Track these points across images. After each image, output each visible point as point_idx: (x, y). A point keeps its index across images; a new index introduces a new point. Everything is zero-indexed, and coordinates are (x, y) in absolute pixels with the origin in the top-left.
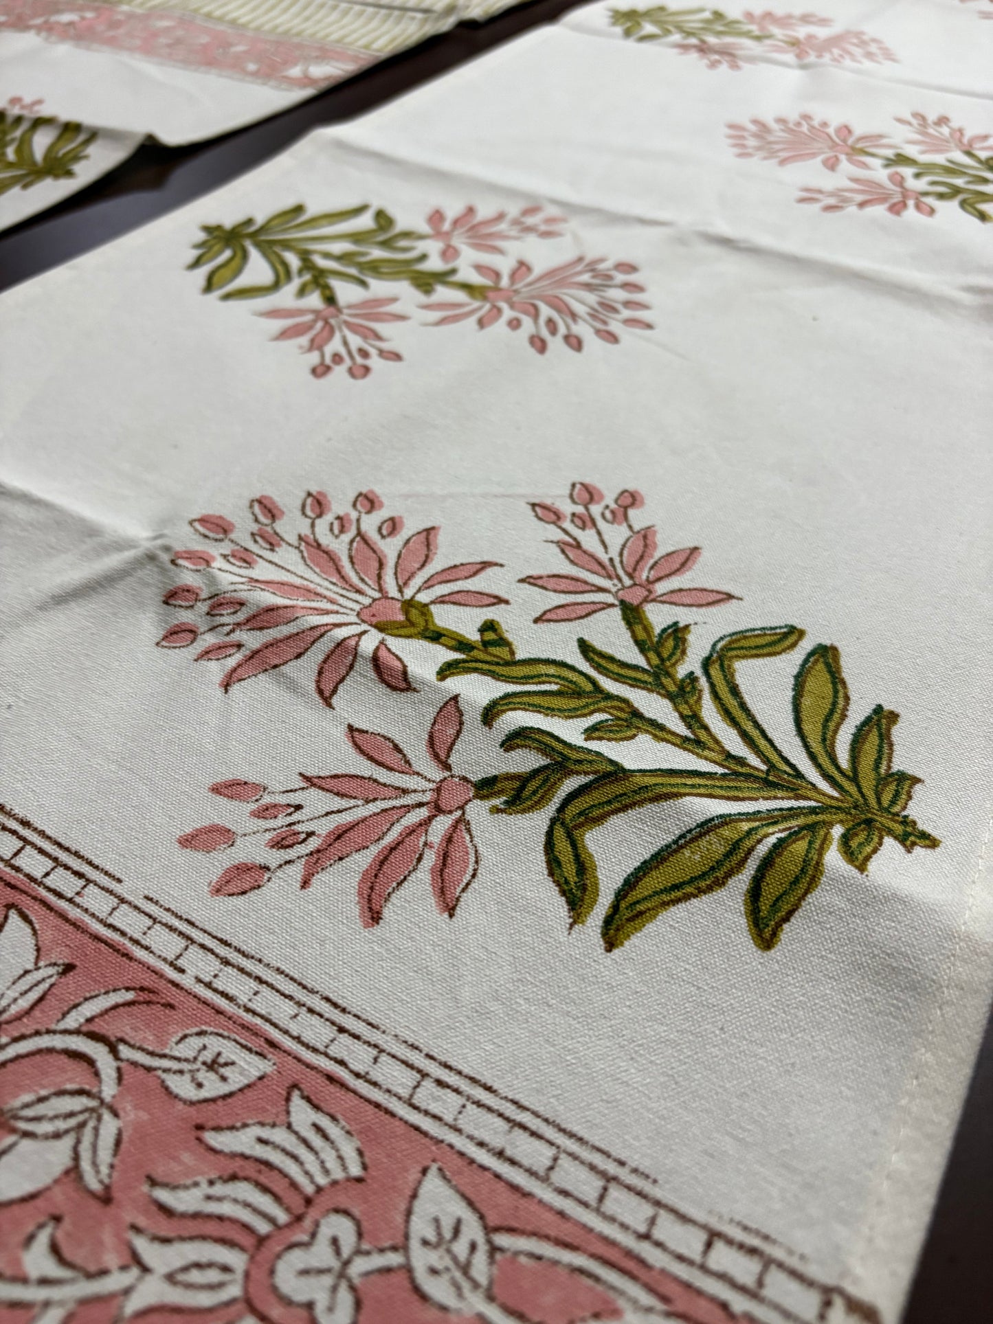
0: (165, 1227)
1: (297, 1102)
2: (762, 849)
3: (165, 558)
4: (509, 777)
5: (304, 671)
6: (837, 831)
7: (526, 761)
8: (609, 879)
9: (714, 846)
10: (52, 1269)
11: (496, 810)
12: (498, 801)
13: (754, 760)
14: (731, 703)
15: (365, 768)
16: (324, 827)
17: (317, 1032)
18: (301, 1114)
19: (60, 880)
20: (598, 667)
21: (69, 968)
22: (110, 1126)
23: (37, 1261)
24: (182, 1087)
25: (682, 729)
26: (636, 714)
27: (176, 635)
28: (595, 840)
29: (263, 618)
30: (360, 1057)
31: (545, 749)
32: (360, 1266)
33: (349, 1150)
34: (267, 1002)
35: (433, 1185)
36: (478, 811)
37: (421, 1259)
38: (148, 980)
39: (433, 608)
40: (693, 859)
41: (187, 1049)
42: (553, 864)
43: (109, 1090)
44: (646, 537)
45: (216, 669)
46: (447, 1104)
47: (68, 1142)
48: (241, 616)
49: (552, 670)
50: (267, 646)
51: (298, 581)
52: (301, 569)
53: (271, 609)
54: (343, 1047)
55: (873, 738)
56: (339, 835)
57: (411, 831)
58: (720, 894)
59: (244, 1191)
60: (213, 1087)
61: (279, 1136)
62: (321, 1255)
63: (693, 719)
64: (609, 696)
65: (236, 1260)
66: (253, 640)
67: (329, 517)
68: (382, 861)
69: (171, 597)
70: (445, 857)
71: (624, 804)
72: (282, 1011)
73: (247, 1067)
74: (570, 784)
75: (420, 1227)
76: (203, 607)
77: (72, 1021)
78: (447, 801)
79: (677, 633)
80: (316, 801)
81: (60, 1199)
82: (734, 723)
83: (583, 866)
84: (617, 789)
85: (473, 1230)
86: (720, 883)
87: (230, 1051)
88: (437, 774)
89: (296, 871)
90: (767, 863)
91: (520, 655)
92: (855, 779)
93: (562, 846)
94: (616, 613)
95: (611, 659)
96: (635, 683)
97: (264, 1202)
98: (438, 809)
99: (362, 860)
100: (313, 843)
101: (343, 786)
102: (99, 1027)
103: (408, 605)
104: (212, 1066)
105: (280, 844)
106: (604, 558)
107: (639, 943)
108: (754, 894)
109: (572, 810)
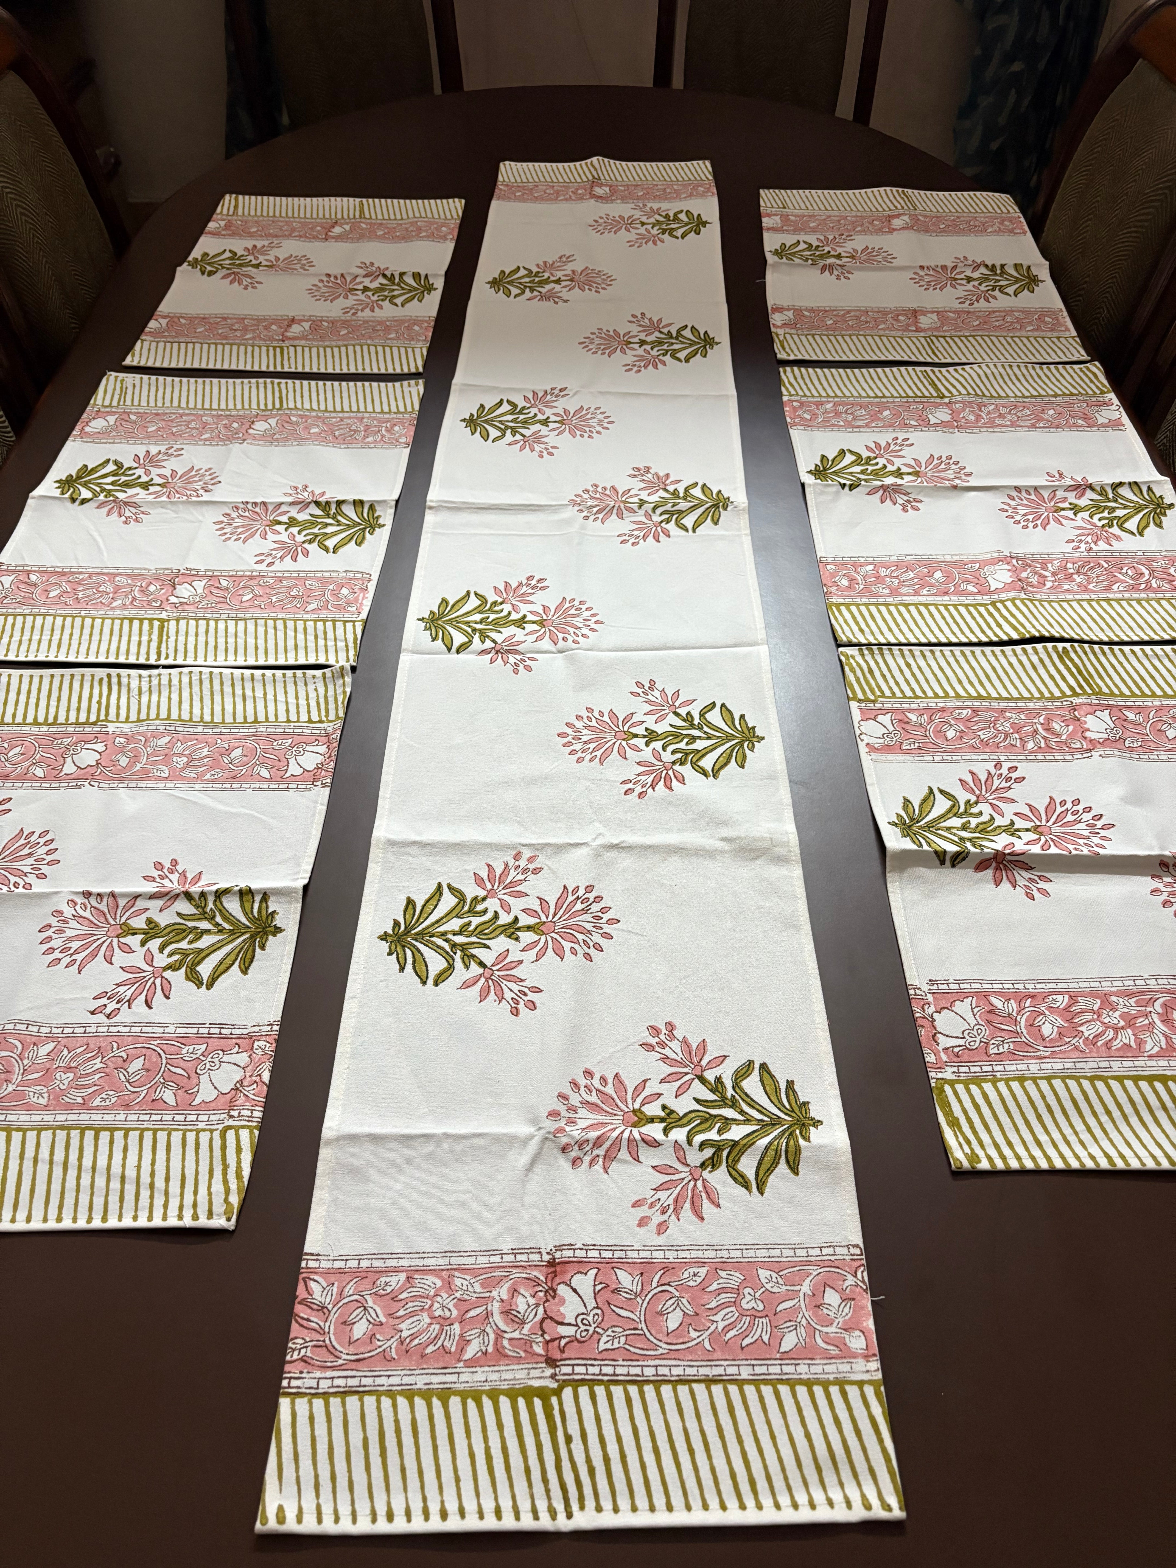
0: (714, 1312)
1: (719, 1272)
2: (783, 1148)
3: (551, 1136)
4: (707, 1160)
5: (624, 1154)
6: (798, 1132)
7: (709, 1152)
8: (751, 1176)
9: (771, 1153)
10: (698, 1334)
11: (710, 1172)
12: (709, 1169)
13: (766, 1119)
14: (748, 1100)
15: (667, 1178)
16: (671, 1201)
17: (712, 1254)
18: (723, 1274)
19: (617, 1254)
20: (705, 1106)
21: (642, 1274)
22: (684, 1301)
23: (694, 1334)
24: (691, 1283)
25: (742, 1118)
26: (727, 1119)
27: (576, 1162)
28: (741, 1166)
29: (598, 1142)
30: (725, 1254)
31: (712, 1146)
32: (757, 1295)
33: (738, 1275)
34: (694, 1254)
35: (760, 1271)
36: (706, 1174)
37: (768, 1286)
38: (663, 1265)
39: (643, 1109)
40: (768, 1159)
41: (686, 1275)
42: (735, 1179)
43: (677, 1294)
44: (685, 1042)
45: (598, 1168)
46: (751, 1253)
47: (678, 1309)
48: (591, 1145)
49: (693, 1115)
50: (607, 1152)
51: (595, 1121)
52: (591, 1116)
53: (598, 1138)
54: (720, 1254)
55: (791, 1093)
56: (676, 1201)
57: (693, 1190)
58: (780, 1166)
59: (723, 1295)
60: (699, 1280)
61: (721, 1281)
62: (748, 1298)
63: (742, 1112)
64: (716, 1116)
65: (733, 1309)
66: (601, 1151)
67: (582, 1089)
68: (693, 1203)
69: (564, 1150)
70: (707, 1192)
71: (742, 1152)
72: (700, 1254)
73: (703, 1271)
74: (725, 1153)
75: (764, 1281)
76: (576, 1148)
77: (654, 1284)
78: (696, 1176)
79: (719, 1079)
80: (662, 1195)
81: (688, 1320)
82: (753, 1108)
83: (742, 1176)
84: (738, 1148)
85: (774, 1275)
86: (778, 1163)
87: (696, 1270)
88: (688, 1169)
89: (673, 1217)
90: (787, 1151)
91: (681, 1114)
92: (793, 1111)
93: (734, 1173)
94: (696, 1081)
95: (707, 1101)
96: (720, 1107)
97: (729, 1295)
98: (696, 1180)
99: (687, 1205)
100: (672, 1207)
101: (666, 1186)
102: (662, 1282)
103: (634, 1111)
104: (695, 1275)
105: (663, 1212)
106: (679, 1059)
107: (768, 1190)
108: (788, 1162)
109: (730, 1161)
